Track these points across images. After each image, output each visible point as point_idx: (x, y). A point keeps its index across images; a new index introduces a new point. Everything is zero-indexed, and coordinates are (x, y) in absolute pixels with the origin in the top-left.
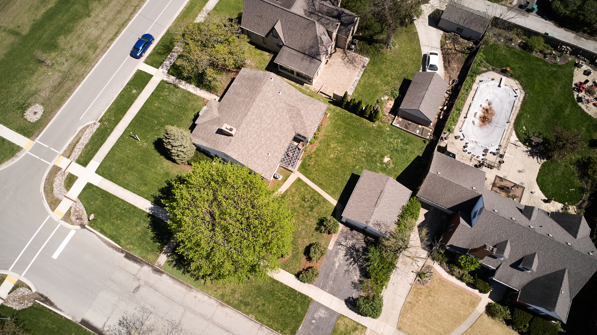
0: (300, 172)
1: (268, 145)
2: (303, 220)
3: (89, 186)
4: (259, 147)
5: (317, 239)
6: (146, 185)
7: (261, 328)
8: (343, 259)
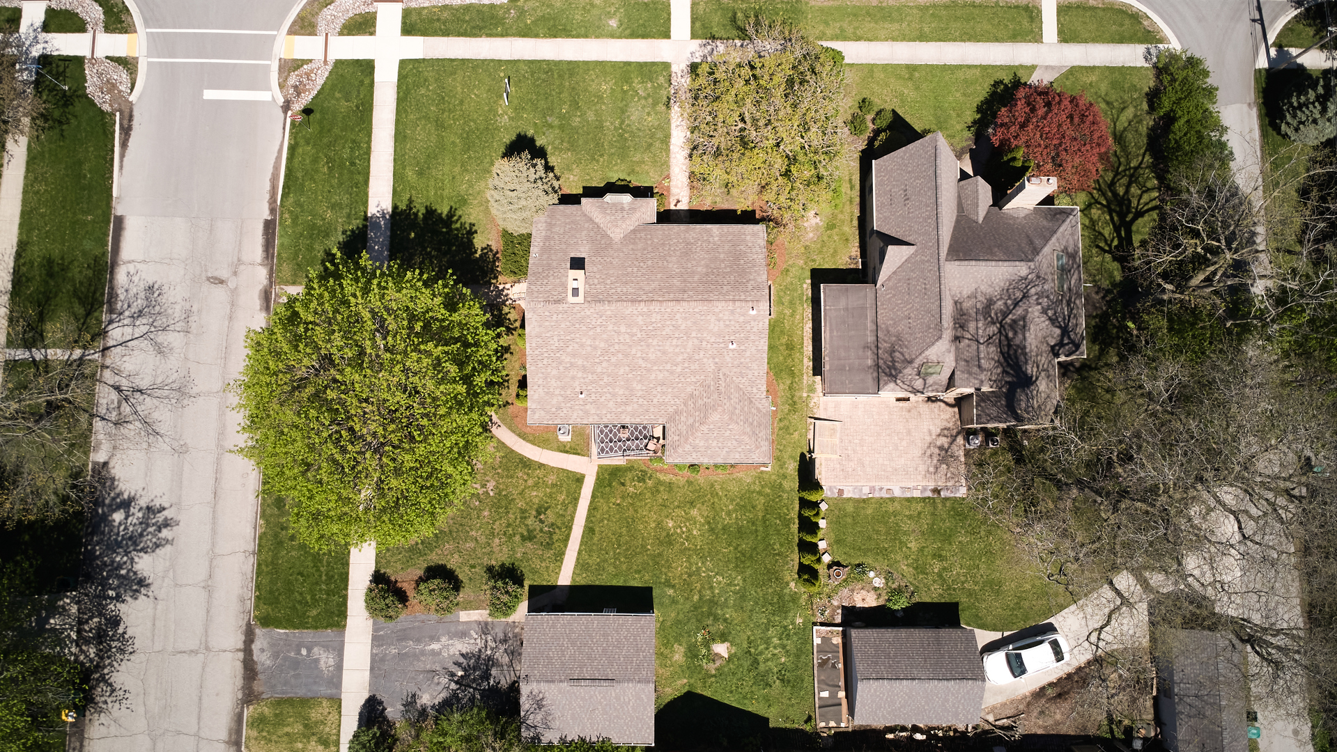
0: (598, 473)
1: (601, 383)
2: (496, 531)
3: (367, 67)
4: (583, 366)
5: (470, 579)
6: (420, 174)
7: (247, 554)
8: (451, 653)
